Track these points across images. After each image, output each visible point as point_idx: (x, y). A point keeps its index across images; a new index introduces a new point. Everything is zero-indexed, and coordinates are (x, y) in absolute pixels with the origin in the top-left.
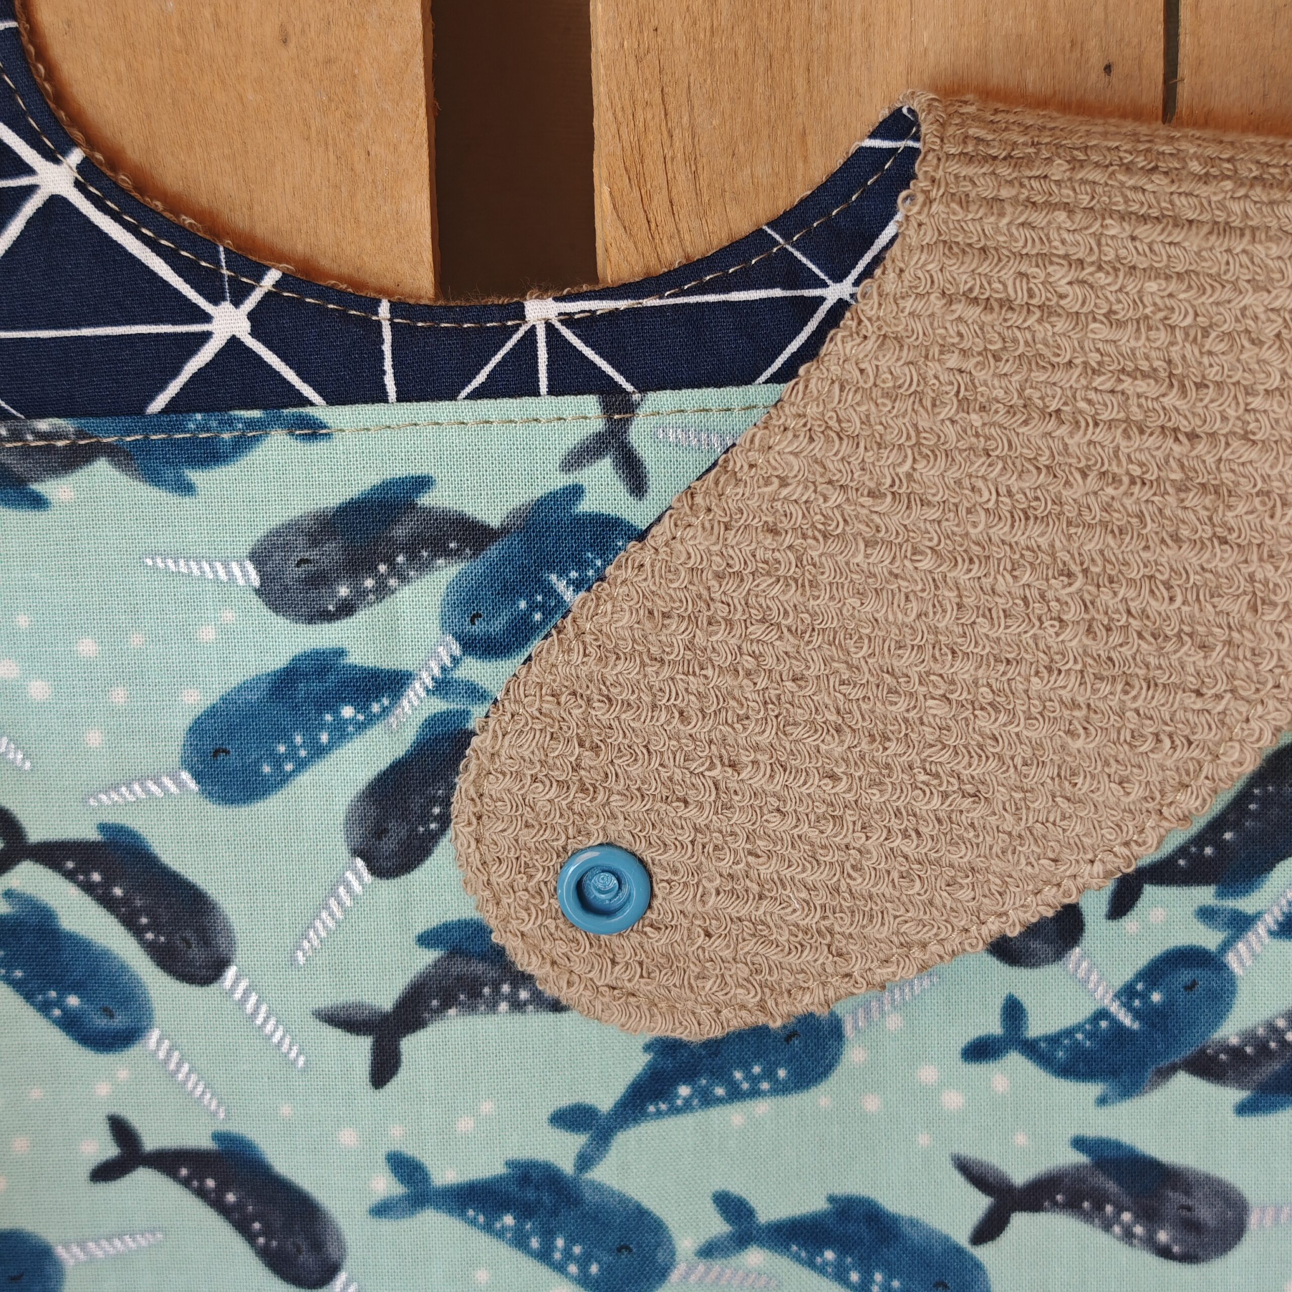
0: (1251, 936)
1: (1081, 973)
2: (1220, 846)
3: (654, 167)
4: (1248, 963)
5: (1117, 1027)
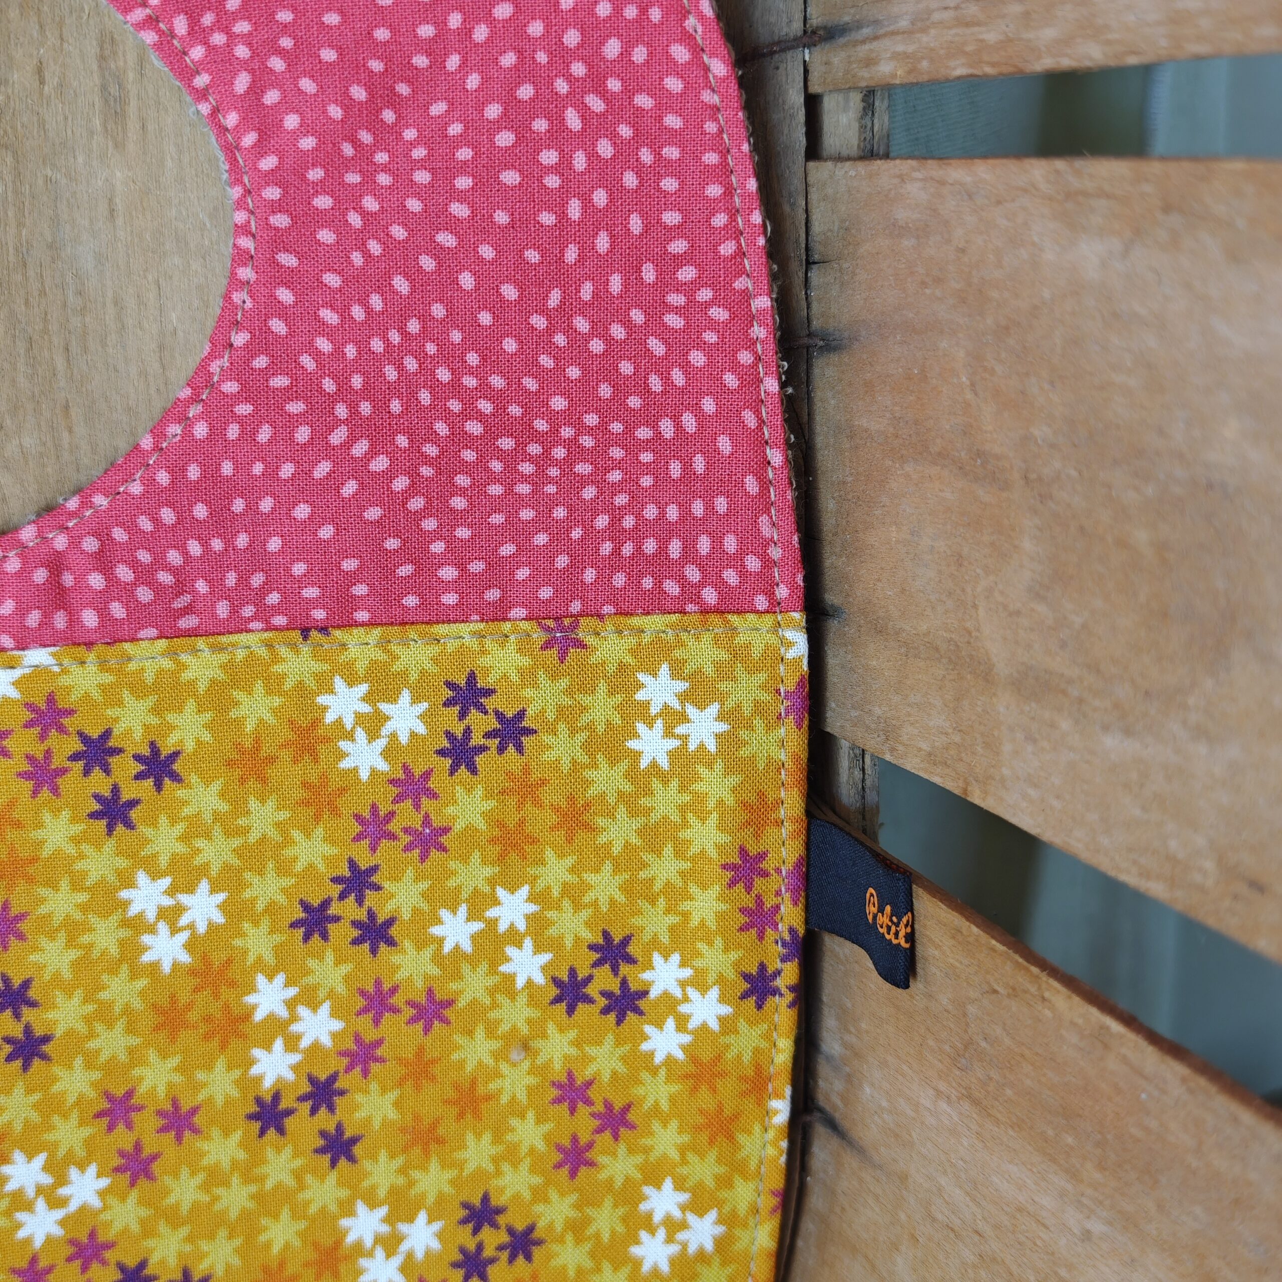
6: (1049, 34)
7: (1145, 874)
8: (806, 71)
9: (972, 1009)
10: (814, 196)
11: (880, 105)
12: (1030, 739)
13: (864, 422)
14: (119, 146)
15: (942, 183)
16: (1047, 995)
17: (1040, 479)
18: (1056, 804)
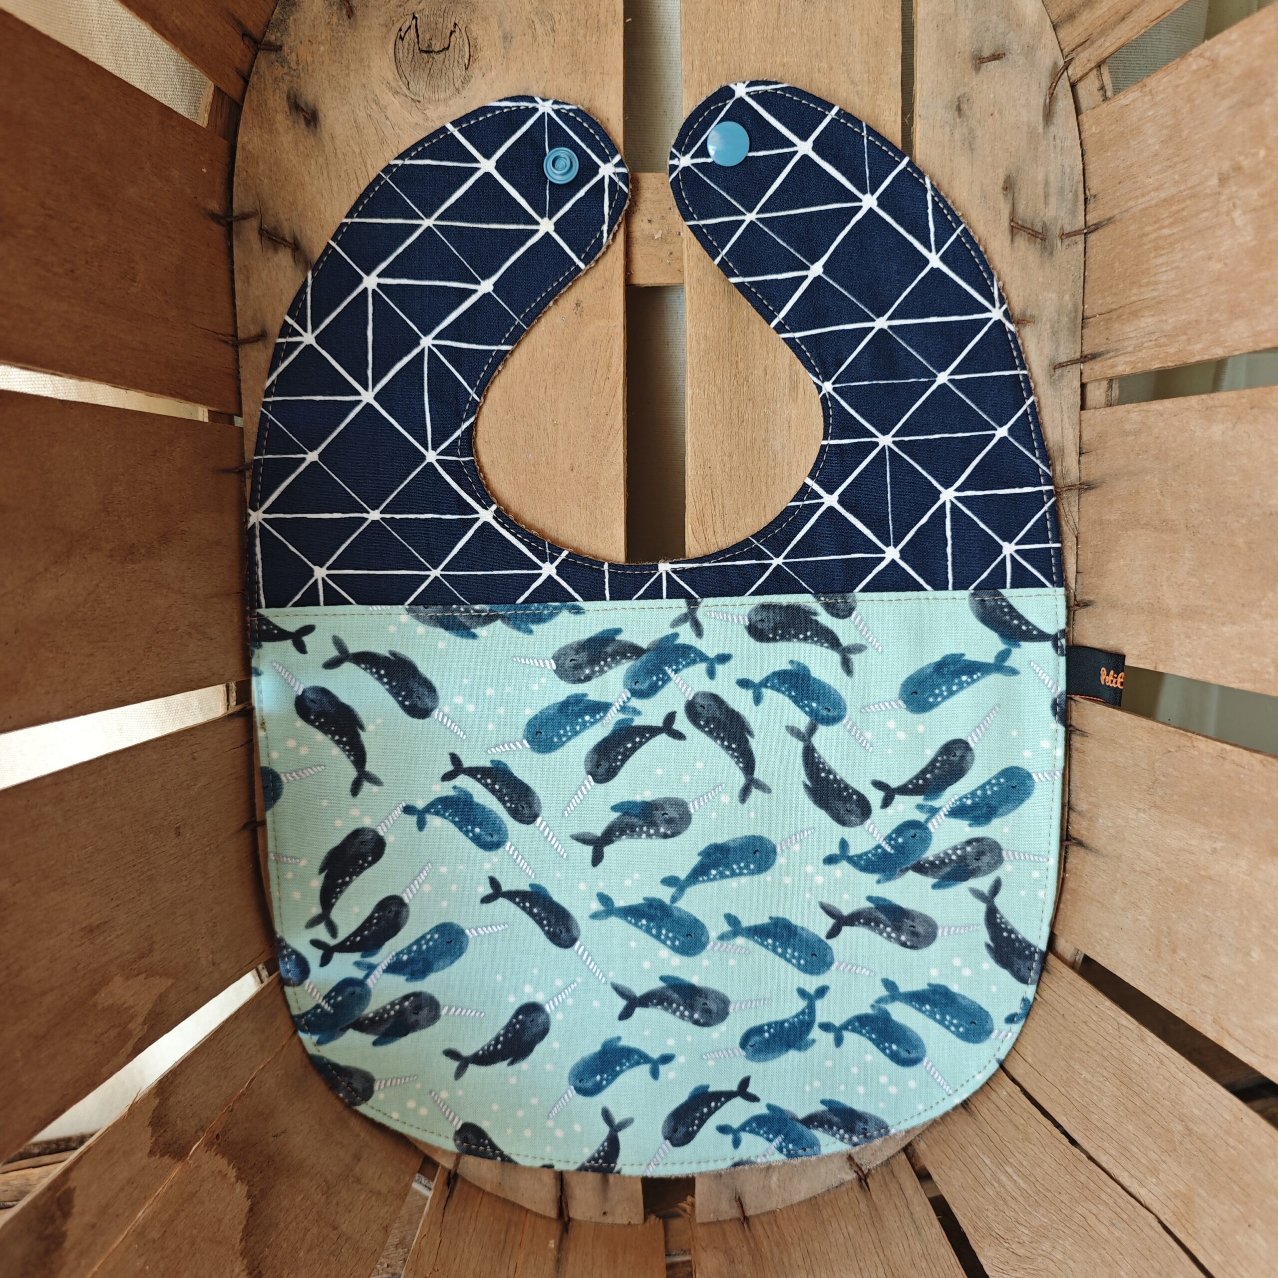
0: (937, 816)
1: (871, 830)
2: (925, 780)
3: (708, 519)
4: (937, 827)
5: (885, 852)
6: (1198, 347)
7: (1242, 681)
8: (1081, 373)
9: (1157, 764)
10: (1084, 425)
11: (1116, 385)
12: (1188, 637)
13: (1107, 517)
14: (795, 401)
15: (1148, 411)
16: (1195, 744)
17: (1193, 526)
18: (1200, 662)
